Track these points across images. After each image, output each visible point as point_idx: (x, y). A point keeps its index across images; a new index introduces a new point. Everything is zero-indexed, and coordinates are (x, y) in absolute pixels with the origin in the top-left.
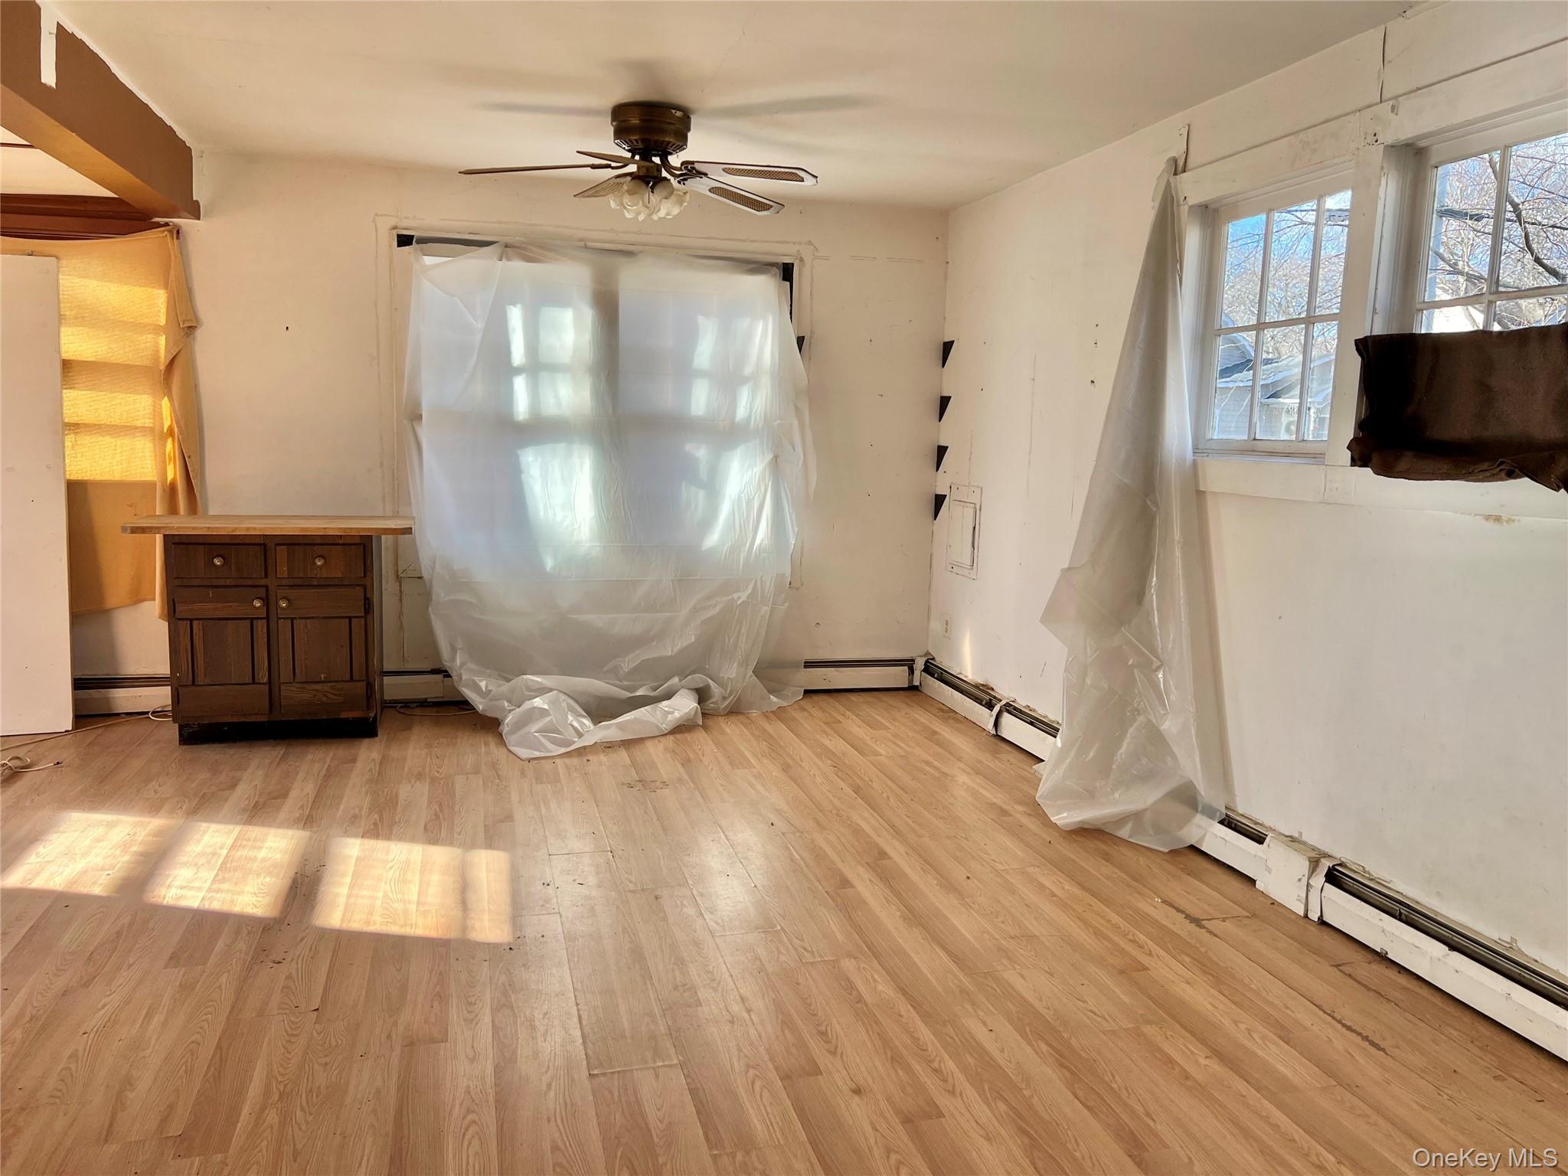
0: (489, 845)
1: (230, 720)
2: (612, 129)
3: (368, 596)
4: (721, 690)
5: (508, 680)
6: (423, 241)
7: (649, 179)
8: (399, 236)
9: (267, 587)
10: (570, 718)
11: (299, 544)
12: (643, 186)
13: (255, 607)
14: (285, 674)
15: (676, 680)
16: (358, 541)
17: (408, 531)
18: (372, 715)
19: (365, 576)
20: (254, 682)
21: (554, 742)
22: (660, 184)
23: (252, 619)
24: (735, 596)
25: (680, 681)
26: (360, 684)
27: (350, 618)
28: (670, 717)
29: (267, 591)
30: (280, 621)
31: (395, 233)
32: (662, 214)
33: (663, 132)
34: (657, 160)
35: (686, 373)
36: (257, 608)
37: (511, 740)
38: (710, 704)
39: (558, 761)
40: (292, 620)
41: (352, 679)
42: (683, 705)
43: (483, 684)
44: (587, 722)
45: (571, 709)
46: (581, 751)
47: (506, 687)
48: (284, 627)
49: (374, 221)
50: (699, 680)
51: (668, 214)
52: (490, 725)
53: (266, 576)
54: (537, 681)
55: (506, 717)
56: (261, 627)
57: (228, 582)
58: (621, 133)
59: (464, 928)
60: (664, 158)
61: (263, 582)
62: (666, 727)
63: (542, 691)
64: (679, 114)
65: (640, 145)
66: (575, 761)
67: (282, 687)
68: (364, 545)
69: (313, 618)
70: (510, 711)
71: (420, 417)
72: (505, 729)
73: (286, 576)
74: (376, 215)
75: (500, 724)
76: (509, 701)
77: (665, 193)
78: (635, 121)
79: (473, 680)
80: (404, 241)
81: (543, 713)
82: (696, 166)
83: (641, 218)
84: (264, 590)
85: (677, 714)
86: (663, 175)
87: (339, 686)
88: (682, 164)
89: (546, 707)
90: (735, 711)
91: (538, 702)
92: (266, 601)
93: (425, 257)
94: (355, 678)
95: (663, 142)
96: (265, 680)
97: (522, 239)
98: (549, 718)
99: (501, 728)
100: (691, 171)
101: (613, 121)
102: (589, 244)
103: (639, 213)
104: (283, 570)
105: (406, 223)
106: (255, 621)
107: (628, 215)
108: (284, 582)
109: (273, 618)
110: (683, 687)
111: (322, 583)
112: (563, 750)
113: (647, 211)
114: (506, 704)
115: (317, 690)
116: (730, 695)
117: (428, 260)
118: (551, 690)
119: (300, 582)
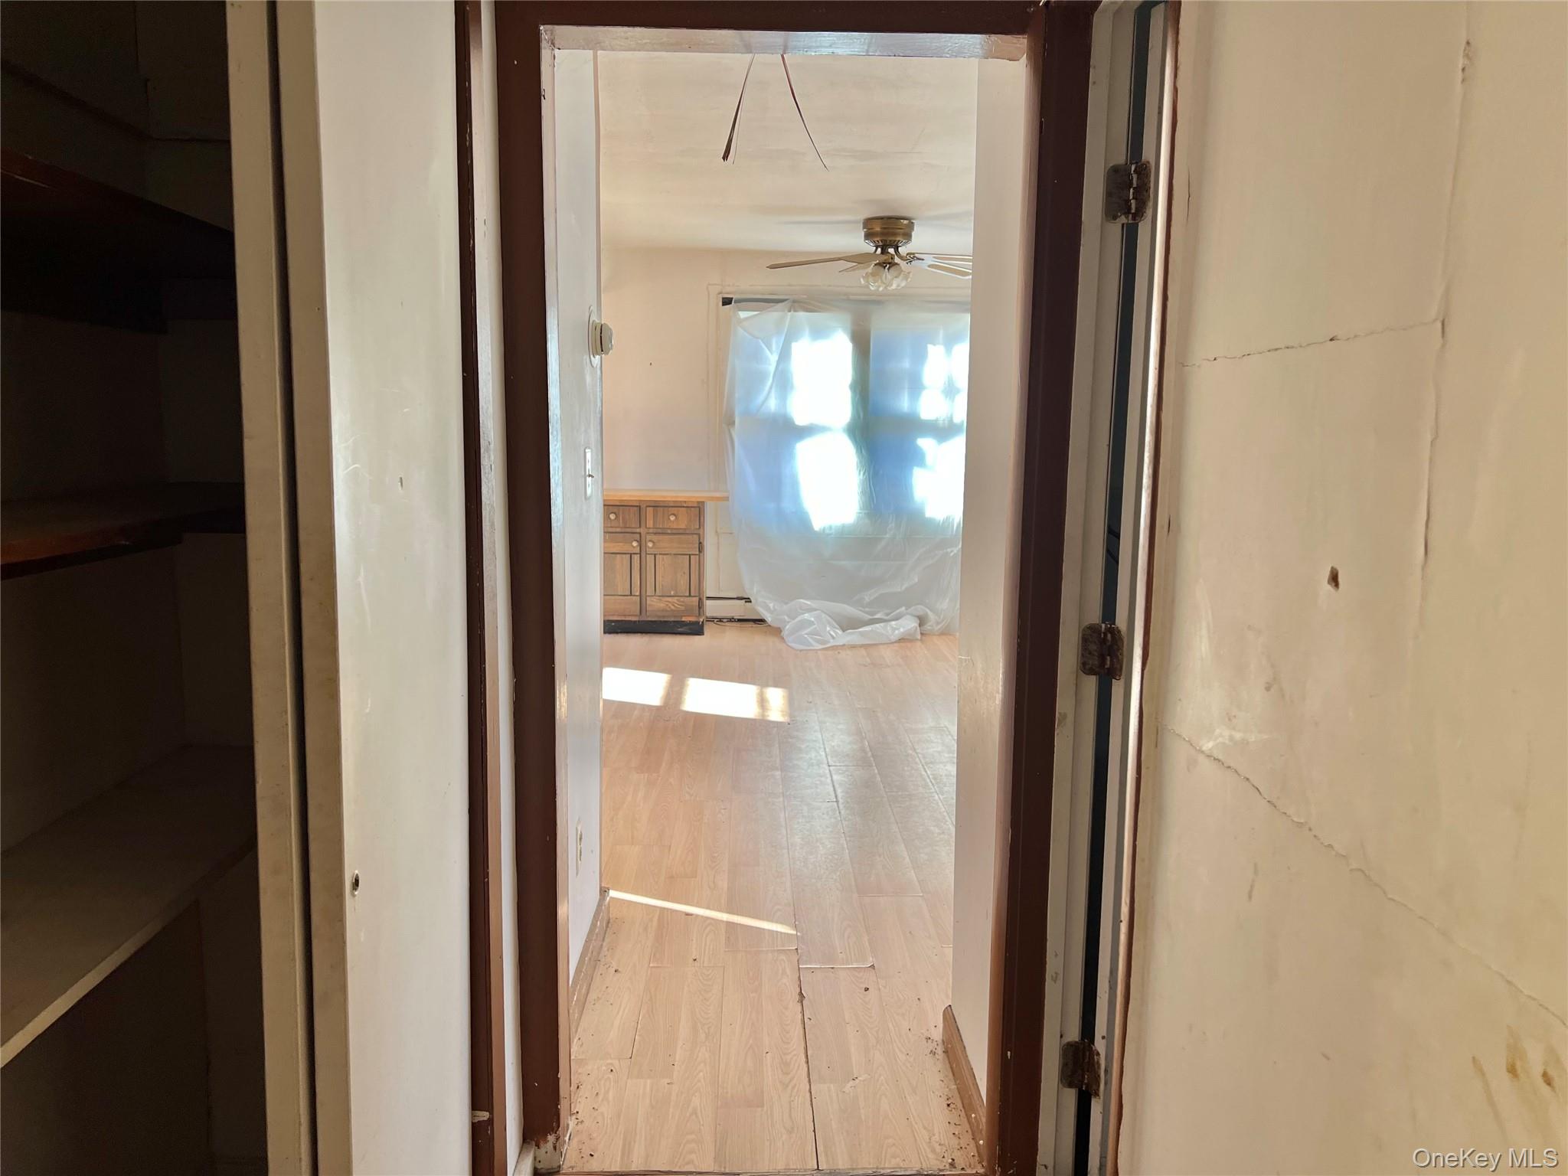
0: (776, 685)
1: (615, 618)
2: (863, 234)
3: (701, 541)
4: (937, 617)
5: (786, 603)
6: (738, 301)
7: (888, 264)
8: (723, 299)
9: (640, 533)
10: (828, 629)
11: (661, 507)
12: (882, 269)
13: (632, 546)
14: (650, 591)
15: (903, 608)
16: (695, 505)
17: (727, 499)
18: (701, 620)
19: (700, 527)
20: (631, 595)
21: (818, 641)
22: (893, 268)
23: (631, 554)
24: (949, 550)
25: (906, 609)
26: (694, 599)
27: (690, 555)
28: (897, 632)
29: (640, 536)
30: (648, 556)
31: (721, 296)
32: (894, 286)
33: (895, 234)
34: (891, 251)
35: (916, 386)
36: (634, 547)
37: (789, 640)
38: (927, 627)
39: (819, 652)
40: (655, 555)
41: (690, 596)
42: (907, 625)
43: (771, 605)
44: (840, 632)
45: (829, 623)
46: (834, 648)
47: (785, 607)
48: (650, 558)
49: (707, 288)
50: (921, 609)
51: (898, 286)
52: (777, 632)
53: (640, 527)
54: (805, 604)
55: (785, 626)
56: (636, 558)
57: (618, 530)
58: (869, 236)
59: (763, 715)
60: (896, 249)
61: (638, 530)
62: (893, 638)
63: (810, 610)
64: (906, 222)
65: (881, 244)
66: (830, 653)
67: (648, 598)
68: (699, 507)
69: (667, 554)
70: (788, 622)
71: (734, 423)
72: (785, 633)
73: (652, 526)
74: (709, 284)
75: (781, 631)
76: (788, 616)
77: (895, 274)
78: (878, 229)
79: (765, 602)
80: (727, 302)
81: (812, 623)
82: (916, 255)
83: (881, 289)
84: (638, 535)
85: (902, 630)
86: (896, 261)
87: (682, 599)
88: (907, 254)
89: (813, 619)
90: (945, 633)
91: (806, 616)
92: (640, 542)
93: (740, 312)
94: (692, 594)
95: (895, 241)
96: (638, 594)
97: (805, 297)
98: (814, 627)
99: (782, 634)
100: (912, 257)
101: (864, 228)
102: (851, 297)
103: (879, 287)
104: (650, 523)
105: (728, 289)
106: (633, 556)
107: (872, 288)
108: (651, 531)
109: (643, 555)
110: (908, 614)
111: (674, 531)
112: (821, 647)
113: (884, 286)
114: (786, 618)
115: (668, 601)
116: (943, 621)
117: (743, 315)
118: (816, 610)
119: (660, 531)
